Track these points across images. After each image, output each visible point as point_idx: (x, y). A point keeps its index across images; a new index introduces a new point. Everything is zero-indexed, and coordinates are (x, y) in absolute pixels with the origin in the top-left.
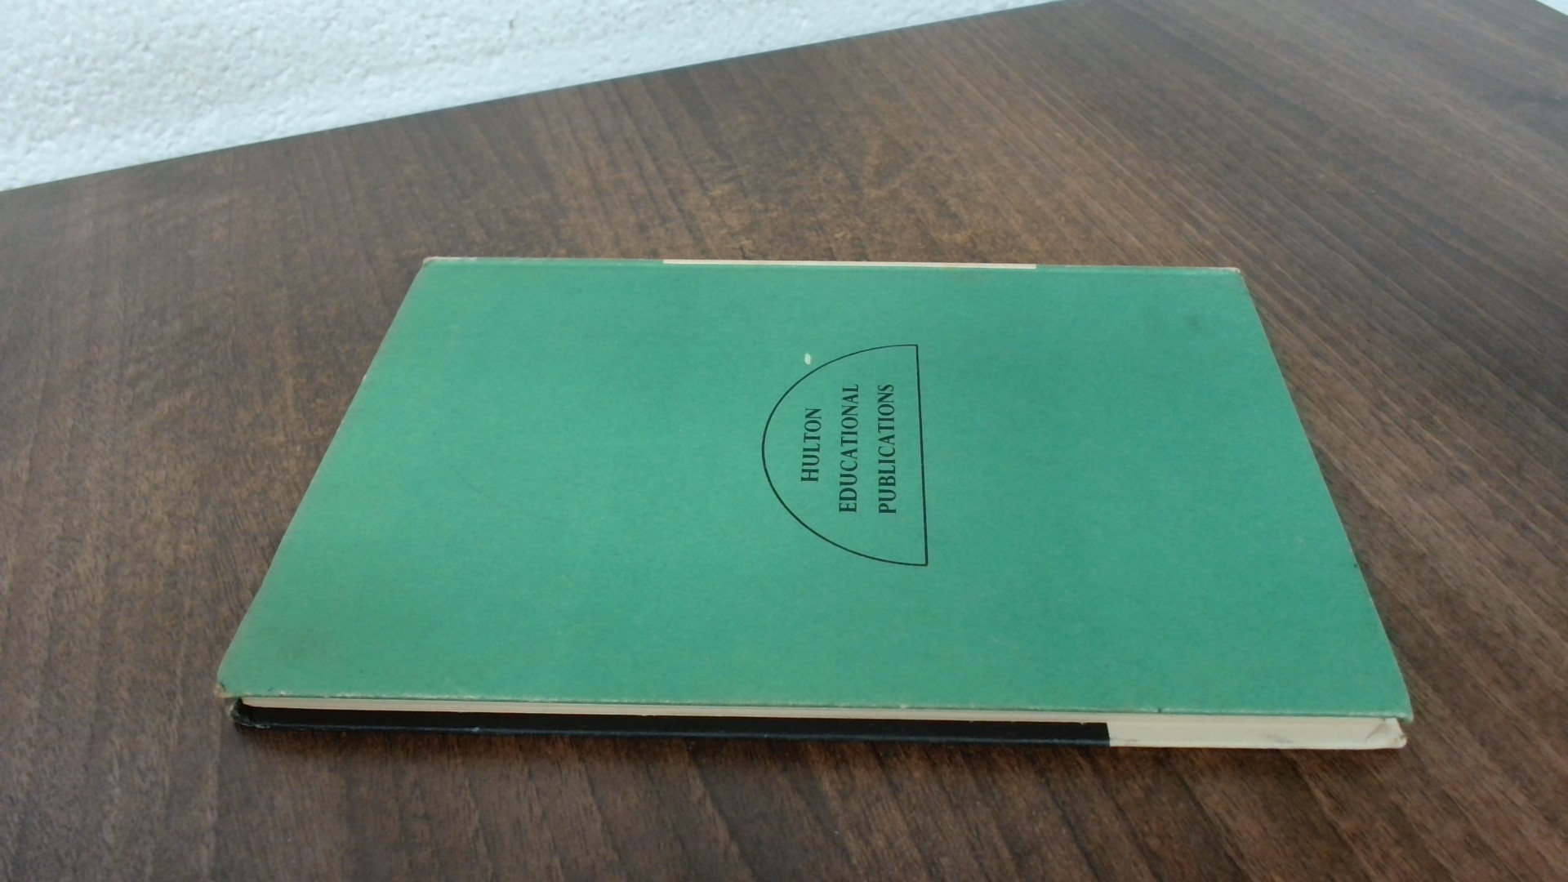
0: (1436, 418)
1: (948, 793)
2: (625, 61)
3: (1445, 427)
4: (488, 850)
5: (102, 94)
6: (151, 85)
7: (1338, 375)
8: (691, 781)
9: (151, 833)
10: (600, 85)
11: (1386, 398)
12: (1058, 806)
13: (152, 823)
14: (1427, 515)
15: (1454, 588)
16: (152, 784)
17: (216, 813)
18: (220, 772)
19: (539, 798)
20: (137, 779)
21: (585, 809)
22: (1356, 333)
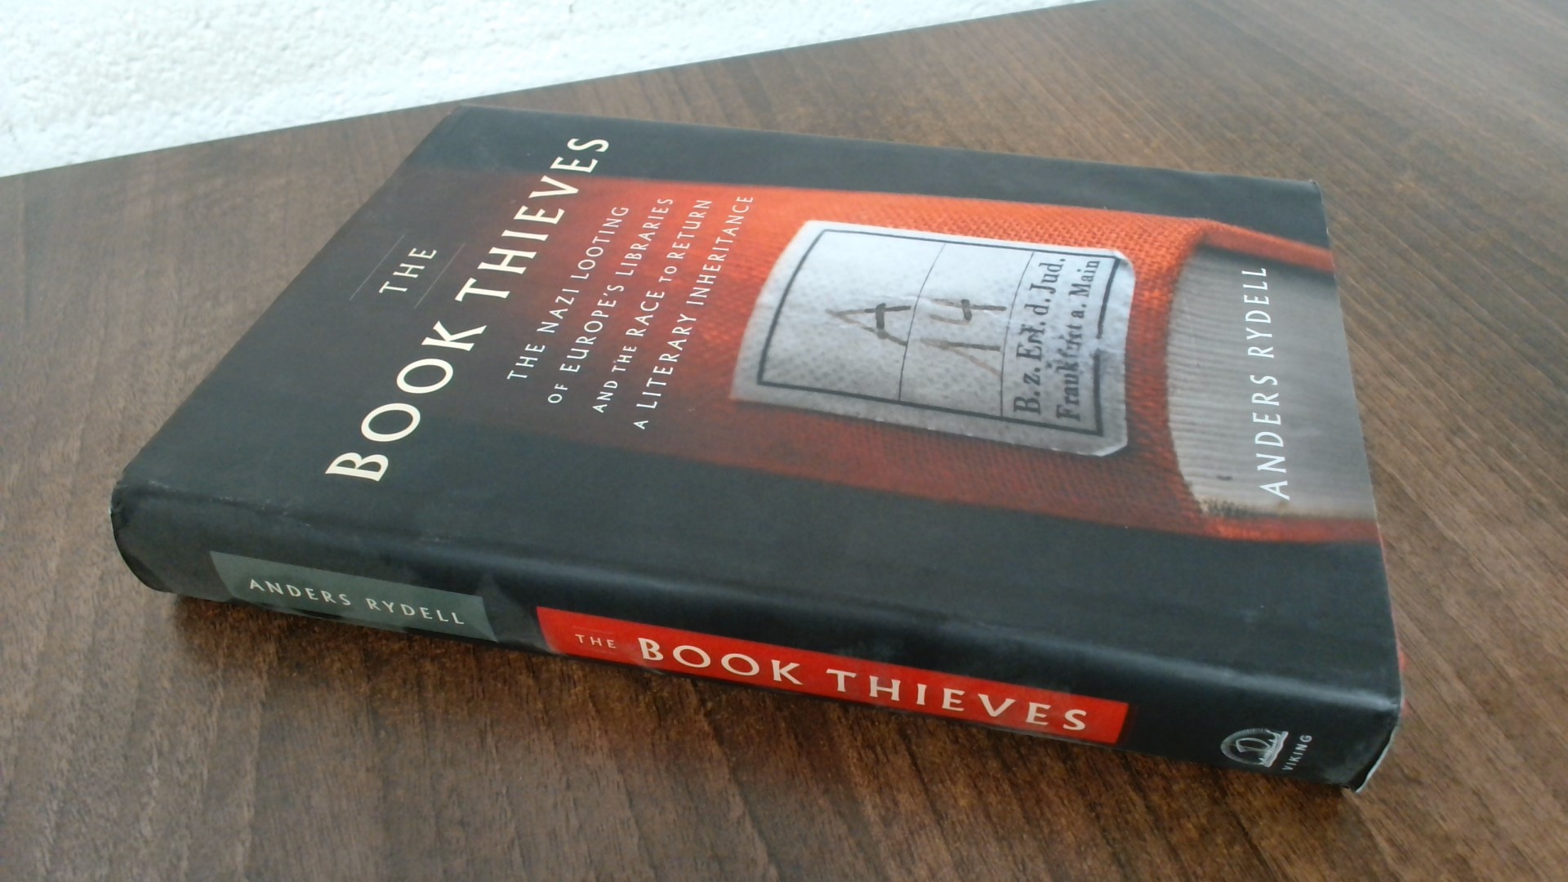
0: (1514, 446)
1: (994, 825)
2: (685, 48)
3: (1524, 457)
4: (524, 862)
5: (162, 70)
6: (212, 63)
7: (1413, 396)
8: (731, 799)
9: (188, 827)
10: (658, 72)
11: (1463, 424)
12: (1108, 843)
13: (189, 818)
14: (1503, 549)
15: (1531, 629)
16: (191, 777)
17: (253, 810)
18: (258, 768)
19: (576, 809)
20: (176, 770)
21: (622, 823)
22: (1432, 353)
